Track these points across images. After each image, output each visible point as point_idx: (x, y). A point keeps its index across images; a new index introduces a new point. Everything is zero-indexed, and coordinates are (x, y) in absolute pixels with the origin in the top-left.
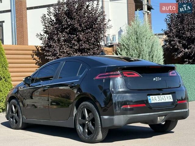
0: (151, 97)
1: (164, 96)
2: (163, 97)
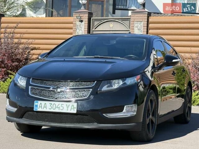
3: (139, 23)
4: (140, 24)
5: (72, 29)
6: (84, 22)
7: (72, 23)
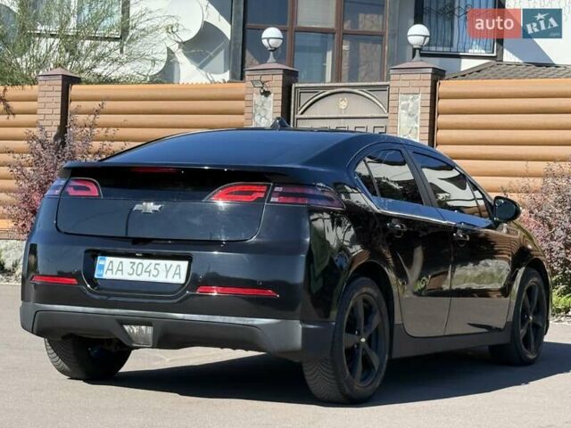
0: (109, 259)
1: (154, 262)
2: (152, 267)
3: (411, 97)
4: (412, 100)
5: (242, 114)
6: (272, 95)
7: (243, 99)
